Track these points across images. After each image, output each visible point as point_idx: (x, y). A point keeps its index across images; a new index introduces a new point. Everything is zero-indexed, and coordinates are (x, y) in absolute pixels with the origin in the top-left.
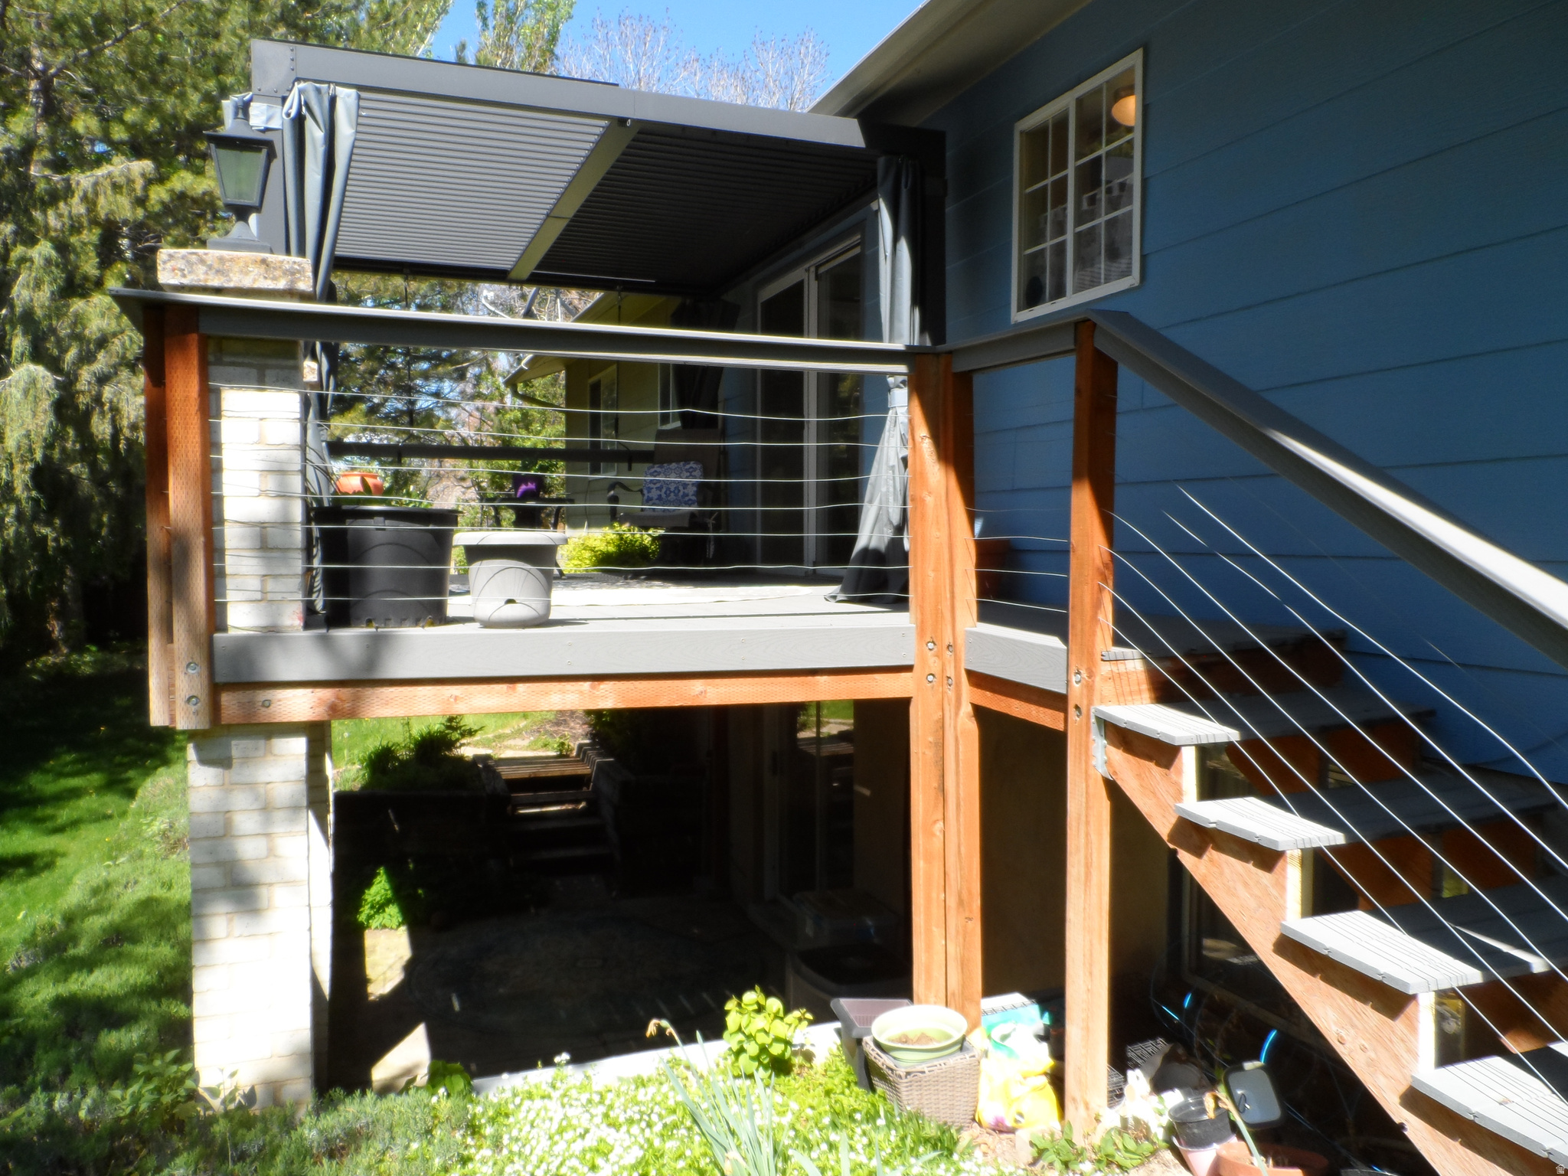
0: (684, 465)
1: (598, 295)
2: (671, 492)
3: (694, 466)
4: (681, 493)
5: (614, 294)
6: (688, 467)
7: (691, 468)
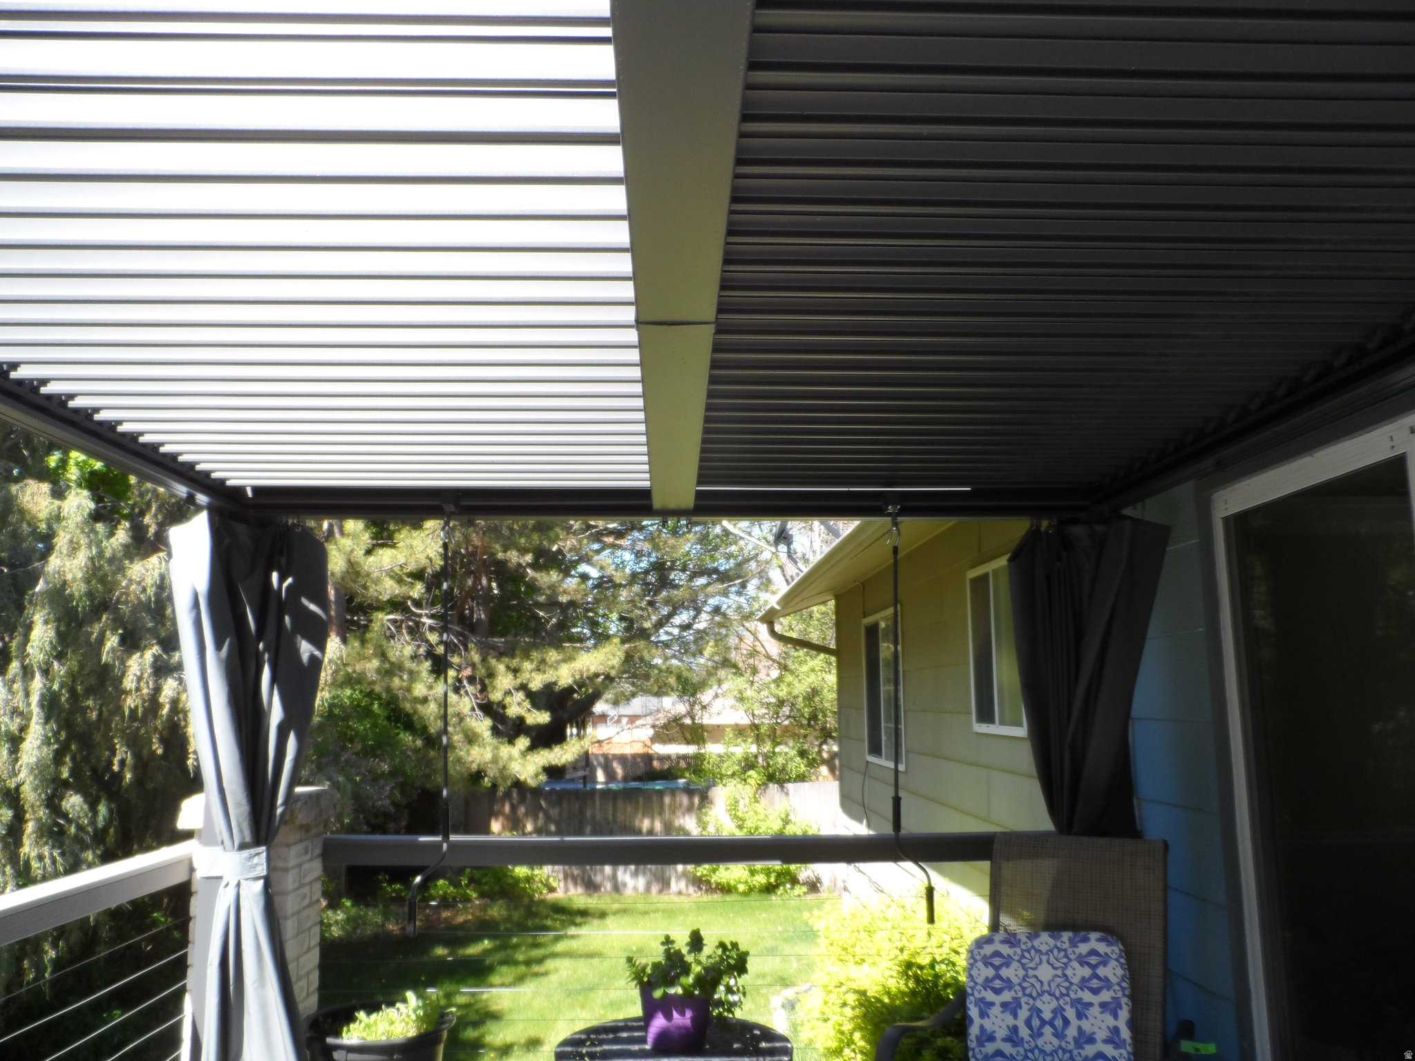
0: (1073, 944)
1: (847, 526)
2: (1043, 1023)
3: (1102, 948)
4: (1071, 1032)
5: (879, 523)
6: (1083, 948)
7: (1093, 952)
